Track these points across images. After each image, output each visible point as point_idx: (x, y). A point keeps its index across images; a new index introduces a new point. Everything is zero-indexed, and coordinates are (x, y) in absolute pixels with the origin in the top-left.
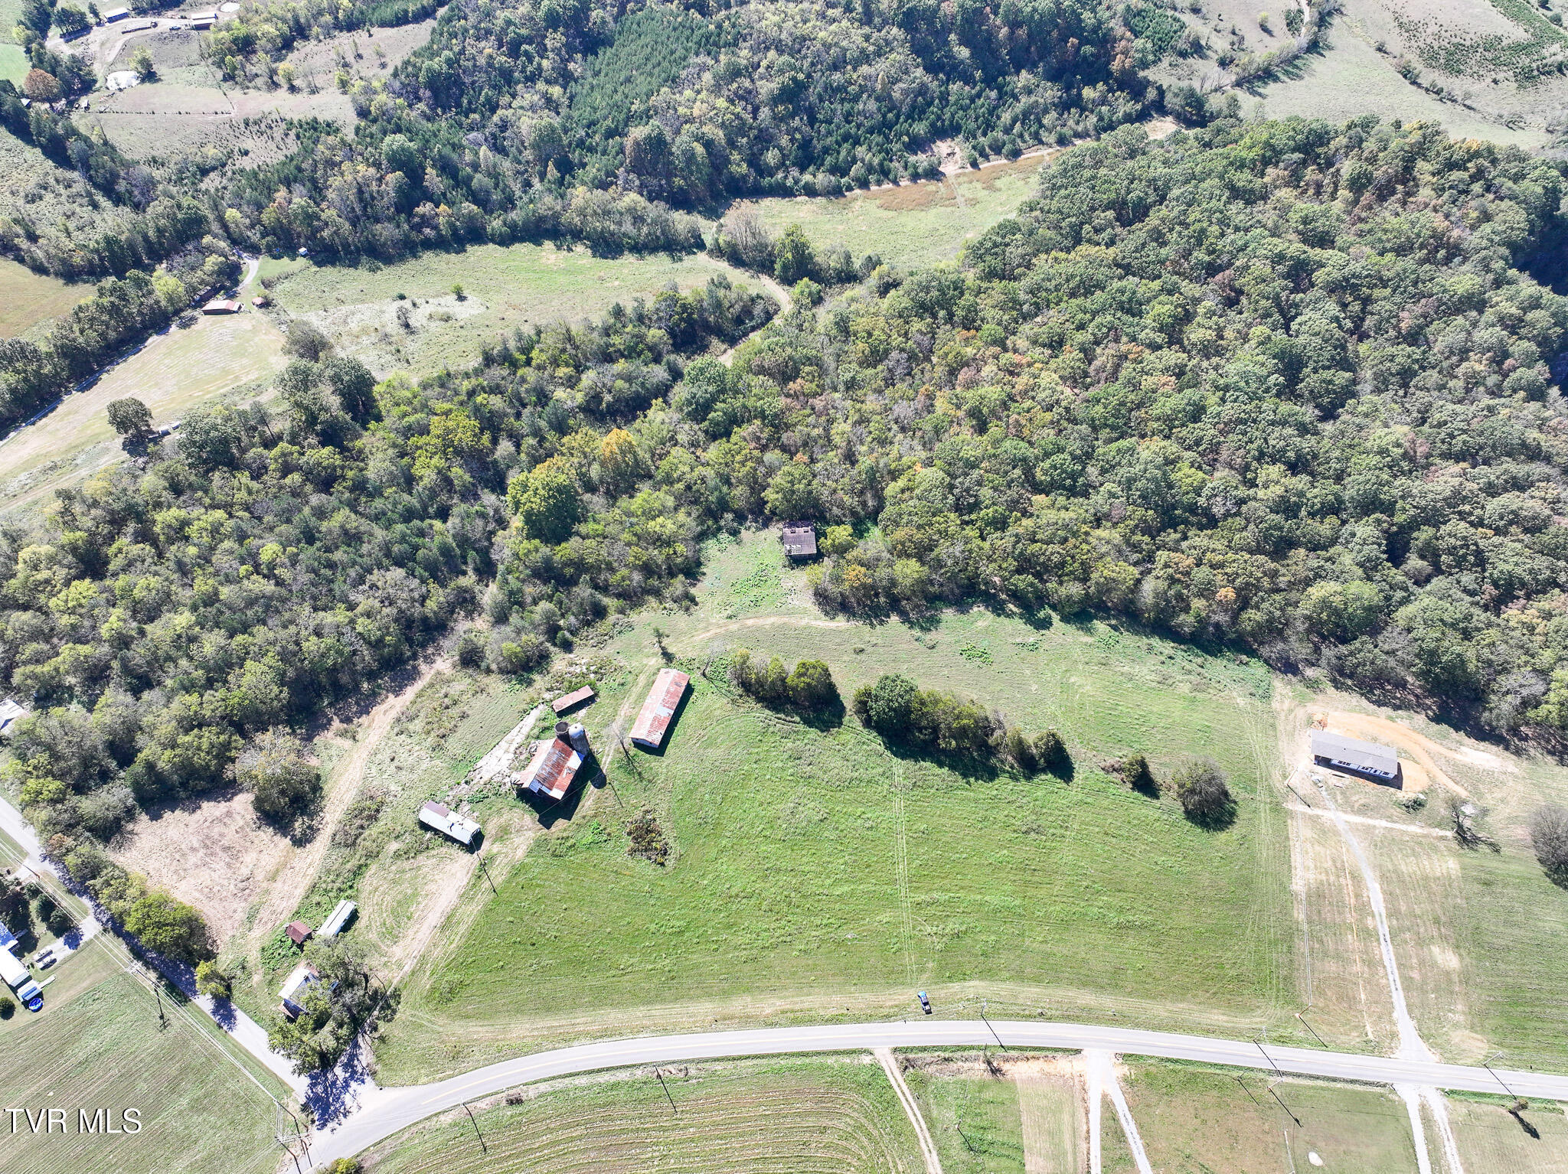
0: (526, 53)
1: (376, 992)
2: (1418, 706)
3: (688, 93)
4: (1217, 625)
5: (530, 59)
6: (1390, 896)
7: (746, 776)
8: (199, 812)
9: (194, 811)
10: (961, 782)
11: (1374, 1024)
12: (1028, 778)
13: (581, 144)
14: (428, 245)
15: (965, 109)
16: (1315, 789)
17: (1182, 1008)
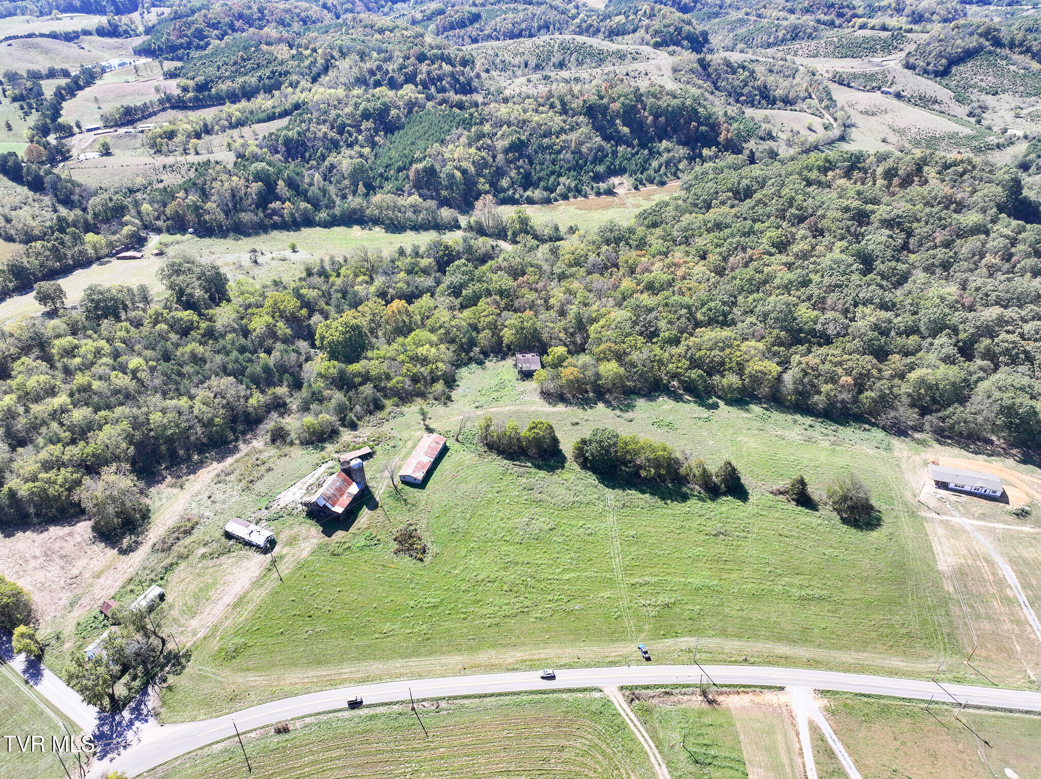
0: (348, 132)
1: (170, 653)
2: (1006, 454)
3: (451, 146)
4: (843, 401)
5: (351, 135)
6: (1021, 575)
7: (489, 502)
8: (46, 533)
9: (42, 532)
10: (660, 503)
11: (1033, 668)
12: (713, 500)
13: (381, 175)
14: (276, 227)
15: (629, 160)
16: (940, 503)
17: (864, 657)
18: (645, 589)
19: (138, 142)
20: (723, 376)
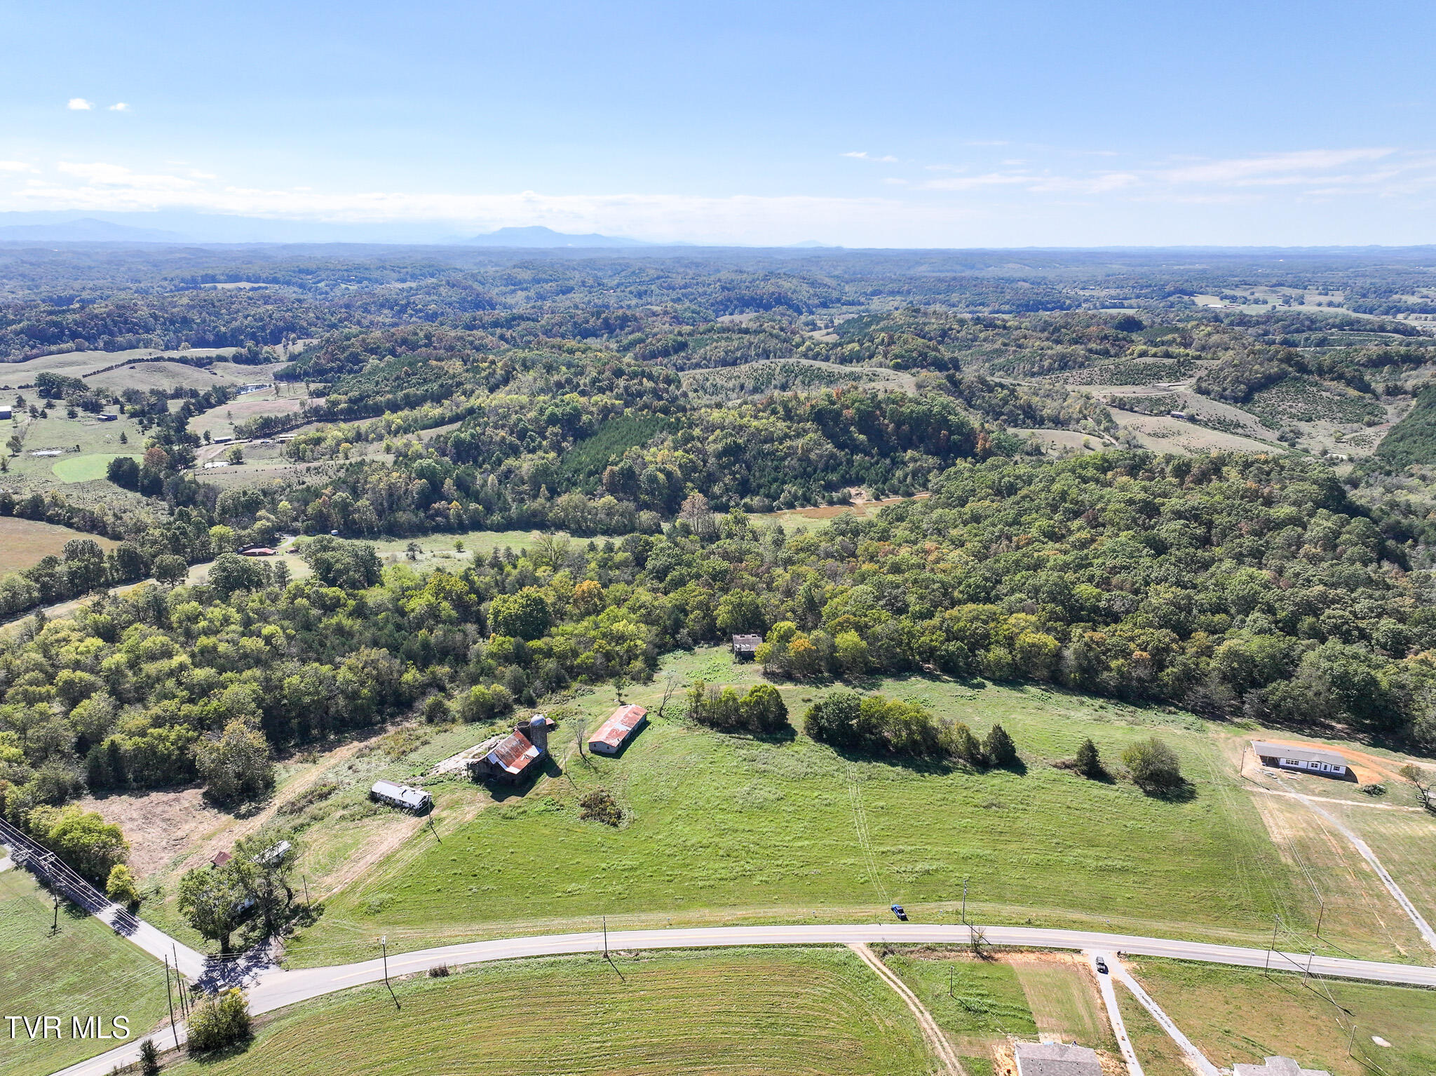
0: (530, 437)
1: (298, 906)
2: (1350, 737)
3: (653, 450)
4: (1140, 679)
5: (533, 441)
6: (1377, 850)
7: (701, 772)
8: (146, 798)
9: (141, 797)
10: (915, 775)
12: (983, 773)
13: (568, 480)
14: (438, 529)
15: (868, 469)
16: (1269, 779)
17: (1182, 926)
18: (900, 856)
19: (276, 452)
20: (988, 651)
